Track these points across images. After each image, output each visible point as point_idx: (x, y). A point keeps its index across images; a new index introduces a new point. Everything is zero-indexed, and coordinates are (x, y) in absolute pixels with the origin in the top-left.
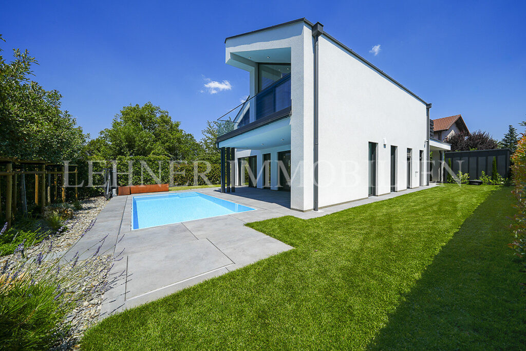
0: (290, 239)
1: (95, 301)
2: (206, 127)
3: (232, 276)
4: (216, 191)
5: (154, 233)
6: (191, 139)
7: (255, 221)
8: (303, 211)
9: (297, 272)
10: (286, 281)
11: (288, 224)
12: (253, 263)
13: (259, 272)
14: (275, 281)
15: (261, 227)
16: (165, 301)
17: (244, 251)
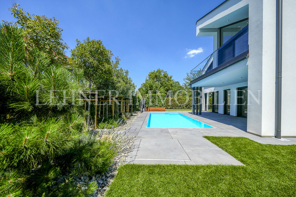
0: (241, 156)
1: (126, 155)
2: (186, 76)
3: (186, 168)
4: (189, 113)
5: (154, 131)
6: (178, 84)
7: (211, 136)
8: (261, 136)
9: (244, 188)
10: (229, 190)
11: (241, 144)
12: (204, 165)
13: (207, 173)
14: (220, 185)
15: (215, 141)
16: (149, 167)
17: (199, 154)
